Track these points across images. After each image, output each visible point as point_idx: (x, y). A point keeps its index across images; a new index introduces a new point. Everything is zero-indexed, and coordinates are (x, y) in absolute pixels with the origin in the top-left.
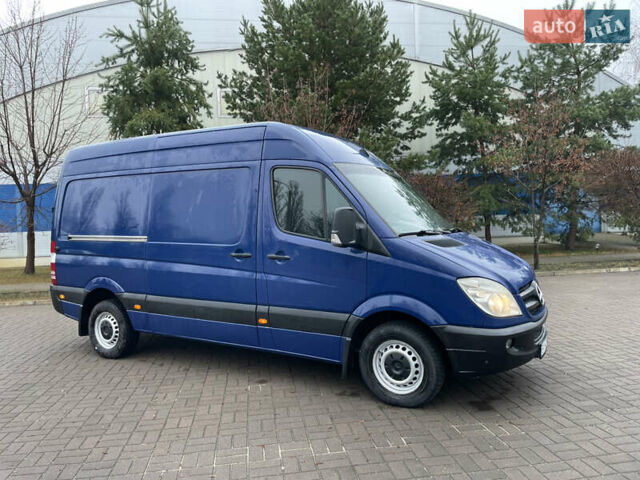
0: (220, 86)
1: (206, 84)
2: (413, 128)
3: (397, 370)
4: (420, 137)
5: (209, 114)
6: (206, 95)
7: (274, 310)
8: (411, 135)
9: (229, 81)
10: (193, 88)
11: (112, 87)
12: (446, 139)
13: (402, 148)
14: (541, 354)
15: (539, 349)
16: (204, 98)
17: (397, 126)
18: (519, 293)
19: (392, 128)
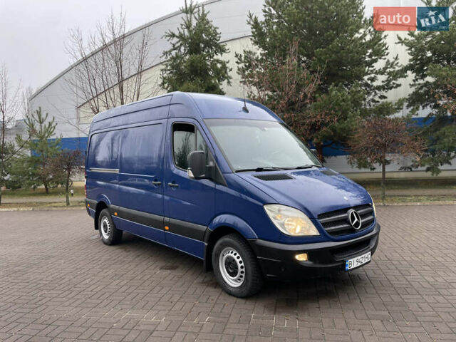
0: (237, 62)
1: (228, 62)
2: (388, 81)
3: (231, 269)
4: (396, 87)
5: (229, 82)
6: (228, 70)
7: (173, 220)
8: (387, 86)
9: (243, 58)
10: (219, 66)
11: (169, 70)
12: (421, 88)
13: (380, 97)
14: (347, 268)
15: (344, 265)
16: (226, 72)
17: (373, 80)
18: (319, 218)
19: (369, 82)
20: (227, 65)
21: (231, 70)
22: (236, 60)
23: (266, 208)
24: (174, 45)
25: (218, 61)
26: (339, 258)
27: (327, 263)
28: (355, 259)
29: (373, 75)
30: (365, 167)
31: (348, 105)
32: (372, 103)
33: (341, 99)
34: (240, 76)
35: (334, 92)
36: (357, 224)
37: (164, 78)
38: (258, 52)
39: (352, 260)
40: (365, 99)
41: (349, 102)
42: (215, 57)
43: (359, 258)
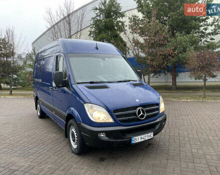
3: (73, 138)
8: (215, 33)
10: (120, 24)
13: (210, 39)
14: (132, 142)
15: (130, 140)
16: (124, 28)
17: (206, 29)
18: (114, 113)
19: (204, 31)
20: (125, 24)
21: (126, 26)
22: (129, 20)
23: (85, 105)
24: (97, 14)
25: (120, 22)
26: (128, 136)
27: (118, 139)
28: (140, 137)
29: (205, 27)
30: (199, 79)
31: (187, 44)
32: (205, 43)
33: (183, 41)
34: (131, 30)
35: (179, 37)
36: (142, 116)
37: (91, 32)
38: (140, 16)
39: (137, 137)
40: (201, 41)
41: (188, 43)
42: (118, 19)
43: (142, 136)
